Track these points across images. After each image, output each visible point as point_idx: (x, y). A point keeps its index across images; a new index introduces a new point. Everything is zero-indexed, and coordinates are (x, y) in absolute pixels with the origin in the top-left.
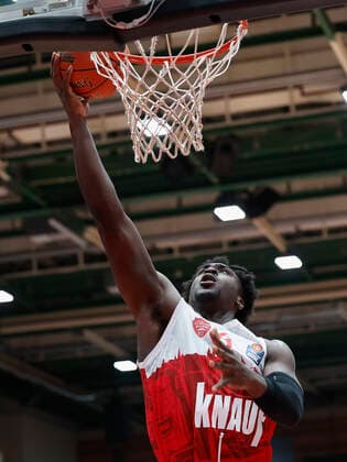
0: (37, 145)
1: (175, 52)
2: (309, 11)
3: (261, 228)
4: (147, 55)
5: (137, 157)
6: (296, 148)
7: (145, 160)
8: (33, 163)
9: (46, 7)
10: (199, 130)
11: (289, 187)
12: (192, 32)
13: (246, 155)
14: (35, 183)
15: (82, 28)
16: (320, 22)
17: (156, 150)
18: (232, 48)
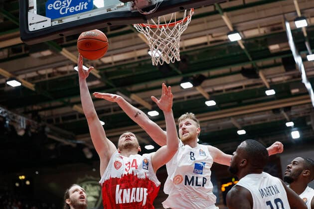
0: (110, 63)
1: (168, 22)
2: (213, 4)
3: (199, 90)
4: (157, 24)
5: (153, 63)
6: (211, 58)
7: (157, 64)
8: (108, 71)
9: (116, 8)
10: (178, 53)
11: (209, 74)
12: (173, 14)
13: (192, 62)
14: (110, 78)
15: (130, 15)
16: (217, 8)
17: (161, 61)
18: (188, 20)
